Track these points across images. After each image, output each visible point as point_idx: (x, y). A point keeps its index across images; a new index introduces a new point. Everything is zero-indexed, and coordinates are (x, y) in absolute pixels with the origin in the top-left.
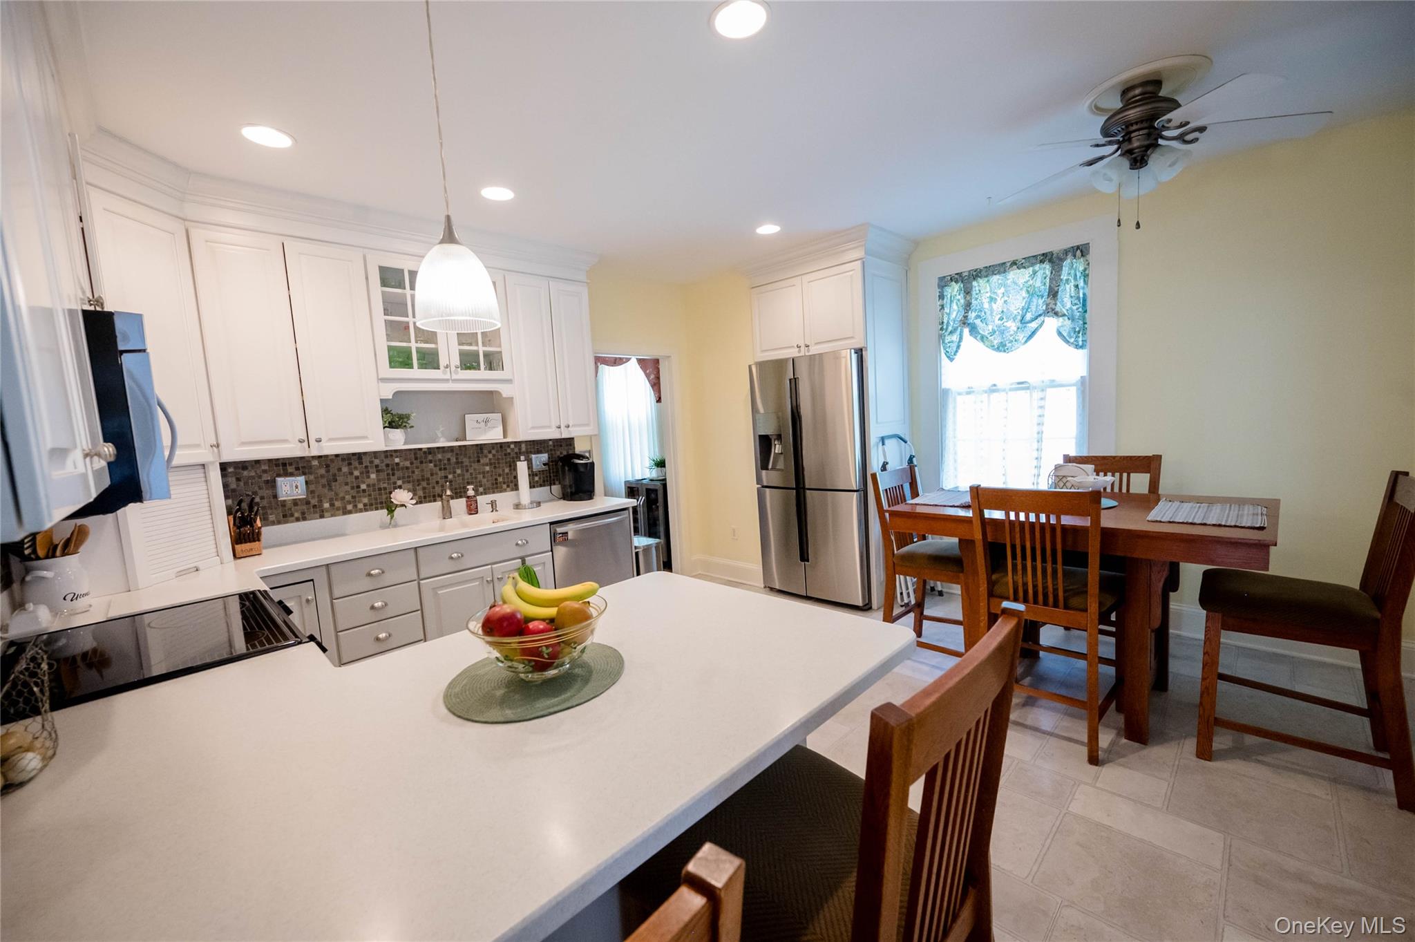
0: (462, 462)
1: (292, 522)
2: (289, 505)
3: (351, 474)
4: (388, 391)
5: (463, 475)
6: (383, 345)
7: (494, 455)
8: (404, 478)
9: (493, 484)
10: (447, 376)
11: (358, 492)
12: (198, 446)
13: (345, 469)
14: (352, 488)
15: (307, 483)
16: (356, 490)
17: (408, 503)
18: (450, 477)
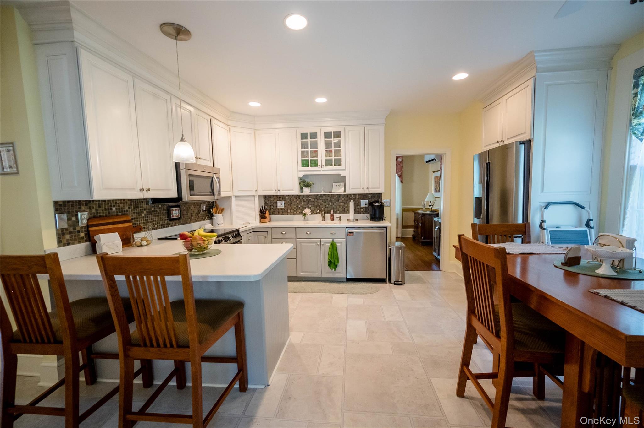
0: (332, 201)
1: (280, 215)
2: (280, 210)
3: (296, 202)
4: (301, 175)
5: (332, 206)
6: (300, 159)
7: (344, 199)
8: (312, 205)
9: (343, 210)
10: (320, 169)
11: (298, 208)
12: (252, 191)
13: (295, 200)
14: (296, 206)
15: (284, 203)
16: (297, 207)
17: (308, 213)
18: (327, 206)
